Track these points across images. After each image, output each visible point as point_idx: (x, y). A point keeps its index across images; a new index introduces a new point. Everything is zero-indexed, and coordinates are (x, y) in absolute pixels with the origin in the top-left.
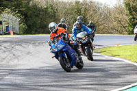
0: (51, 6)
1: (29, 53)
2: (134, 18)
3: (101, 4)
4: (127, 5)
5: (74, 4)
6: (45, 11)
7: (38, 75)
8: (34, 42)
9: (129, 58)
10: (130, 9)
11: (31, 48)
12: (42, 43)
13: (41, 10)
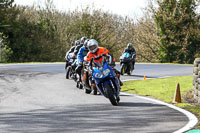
0: (48, 21)
1: (15, 90)
2: (168, 39)
3: (121, 18)
4: (159, 19)
5: (81, 18)
6: (39, 28)
7: (28, 122)
8: (22, 74)
9: (162, 97)
10: (162, 26)
11: (18, 82)
12: (35, 75)
13: (32, 27)
